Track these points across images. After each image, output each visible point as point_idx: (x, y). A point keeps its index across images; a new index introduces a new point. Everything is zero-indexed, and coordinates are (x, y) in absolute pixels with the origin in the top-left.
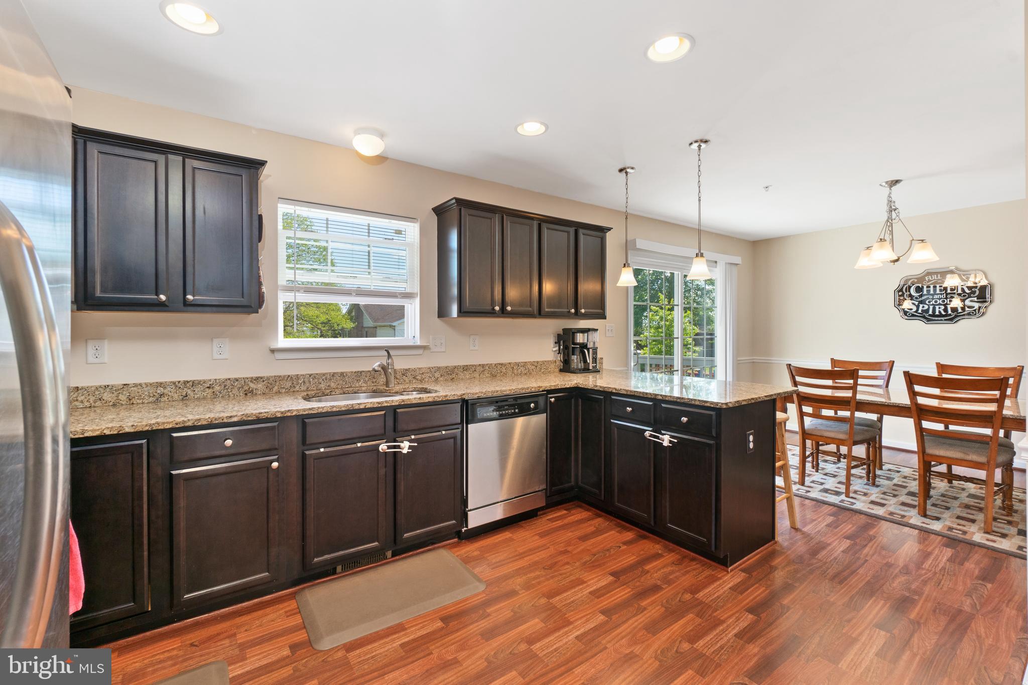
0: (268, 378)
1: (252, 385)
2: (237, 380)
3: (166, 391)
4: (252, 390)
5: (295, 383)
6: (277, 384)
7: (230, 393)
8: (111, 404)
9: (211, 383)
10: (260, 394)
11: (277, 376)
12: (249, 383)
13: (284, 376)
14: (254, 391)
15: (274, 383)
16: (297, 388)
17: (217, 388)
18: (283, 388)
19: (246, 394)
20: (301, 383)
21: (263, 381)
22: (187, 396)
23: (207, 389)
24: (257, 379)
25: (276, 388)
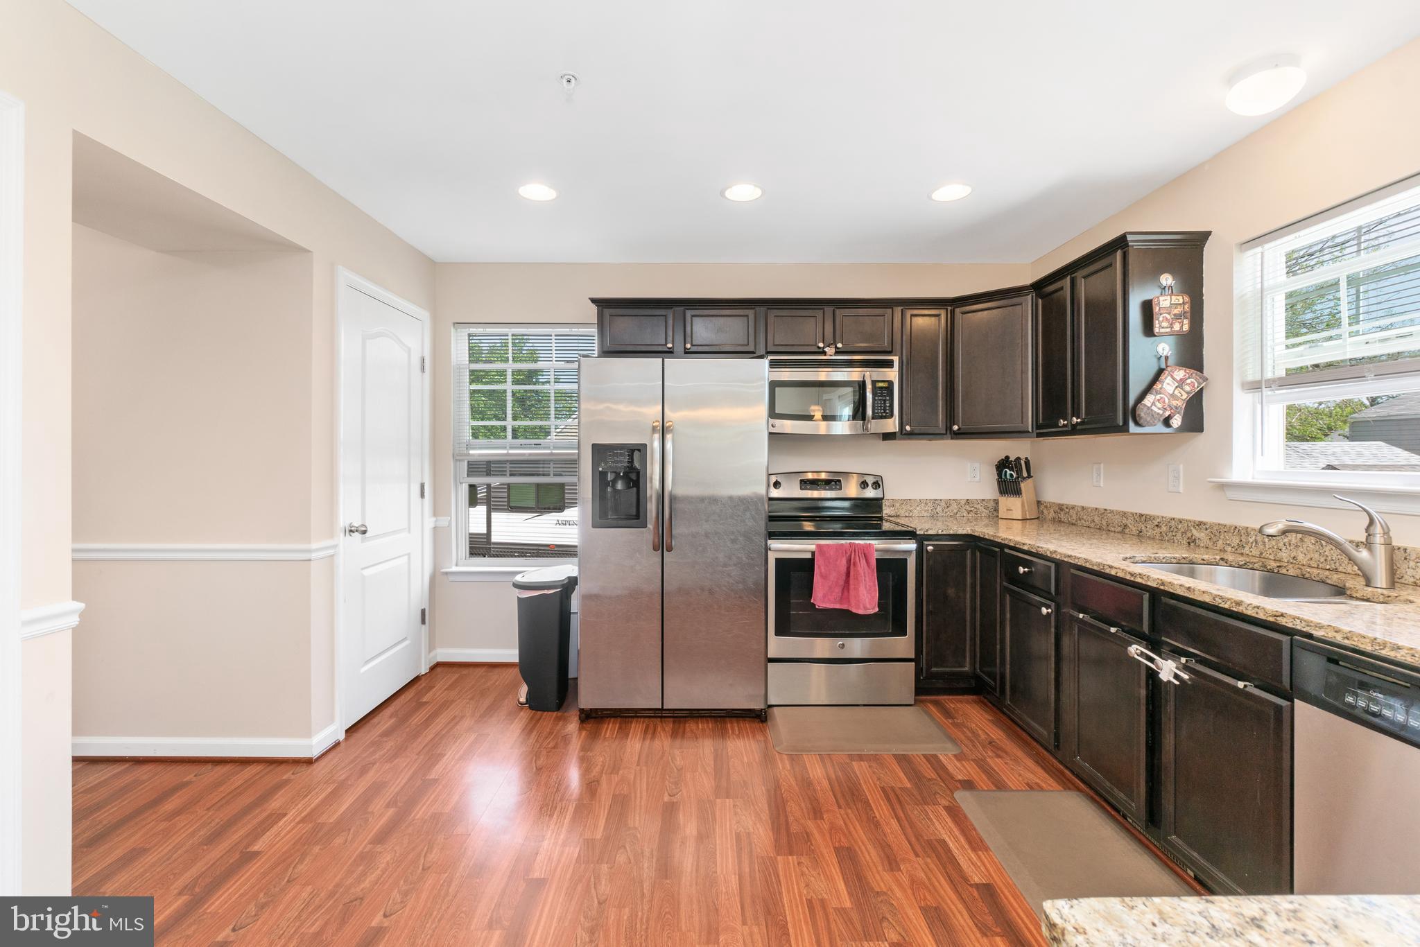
0: (1212, 526)
1: (1194, 532)
2: (1181, 522)
3: (1127, 522)
4: (1195, 539)
5: (1243, 540)
6: (1222, 537)
7: (1175, 538)
8: (1098, 527)
9: (1159, 520)
10: (1203, 547)
11: (1222, 525)
12: (1192, 528)
13: (1230, 527)
14: (1197, 541)
15: (1217, 534)
16: (1246, 550)
17: (1164, 528)
18: (1229, 545)
19: (1189, 543)
20: (1252, 543)
21: (1206, 529)
22: (1141, 532)
23: (1156, 528)
24: (1199, 525)
25: (1220, 542)
